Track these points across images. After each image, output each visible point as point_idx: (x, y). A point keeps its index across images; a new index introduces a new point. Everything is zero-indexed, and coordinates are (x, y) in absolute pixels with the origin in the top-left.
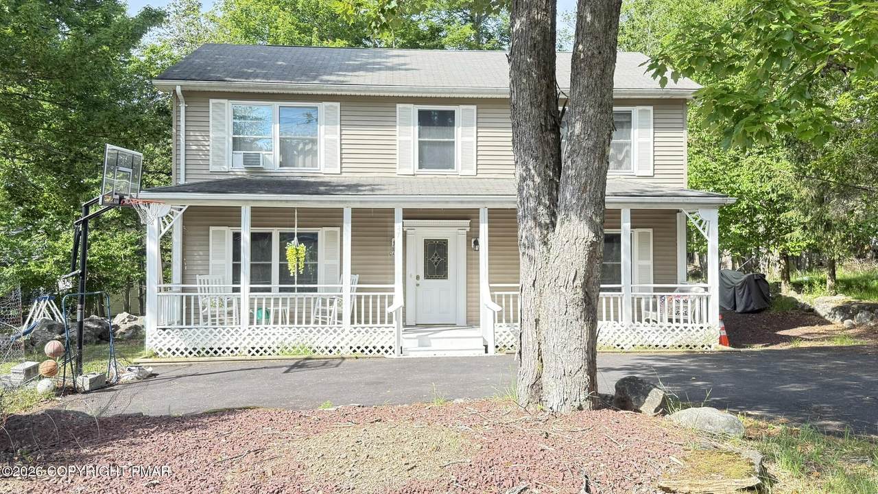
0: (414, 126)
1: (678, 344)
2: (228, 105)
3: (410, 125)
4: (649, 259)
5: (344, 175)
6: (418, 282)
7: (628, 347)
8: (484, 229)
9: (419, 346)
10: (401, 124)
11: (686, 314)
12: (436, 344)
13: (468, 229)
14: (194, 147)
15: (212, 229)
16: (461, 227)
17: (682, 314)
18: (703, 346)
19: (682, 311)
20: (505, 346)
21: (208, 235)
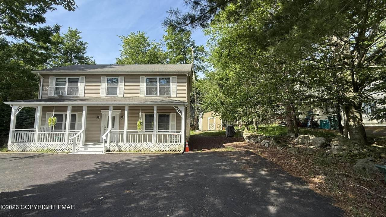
0: (106, 82)
1: (170, 150)
2: (55, 78)
3: (105, 82)
4: (175, 122)
5: (85, 97)
6: (105, 129)
7: (154, 151)
8: (126, 112)
9: (84, 150)
10: (102, 82)
11: (176, 140)
12: (90, 149)
13: (120, 113)
14: (45, 90)
15: (47, 113)
16: (118, 112)
17: (175, 140)
18: (178, 151)
19: (175, 139)
20: (115, 150)
21: (46, 115)
